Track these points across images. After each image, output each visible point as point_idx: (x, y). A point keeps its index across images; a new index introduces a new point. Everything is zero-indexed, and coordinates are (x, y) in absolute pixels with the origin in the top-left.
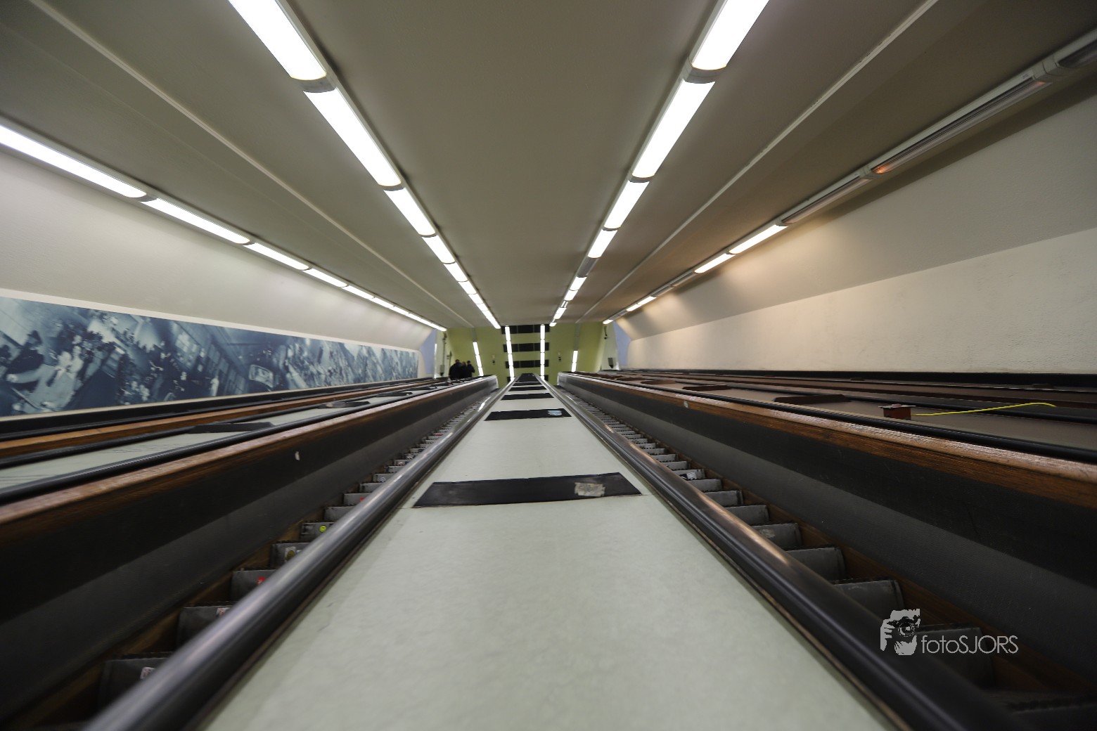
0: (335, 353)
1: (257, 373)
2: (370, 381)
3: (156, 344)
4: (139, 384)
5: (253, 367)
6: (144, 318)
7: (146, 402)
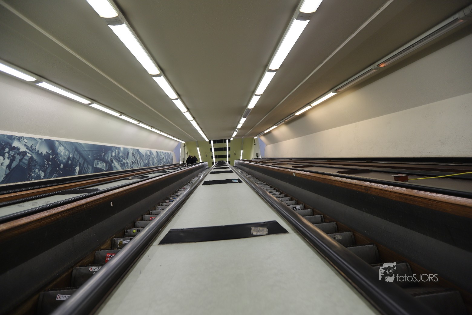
0: (135, 153)
1: (98, 164)
2: (151, 166)
3: (48, 151)
4: (39, 171)
5: (96, 161)
6: (41, 139)
7: (43, 179)
